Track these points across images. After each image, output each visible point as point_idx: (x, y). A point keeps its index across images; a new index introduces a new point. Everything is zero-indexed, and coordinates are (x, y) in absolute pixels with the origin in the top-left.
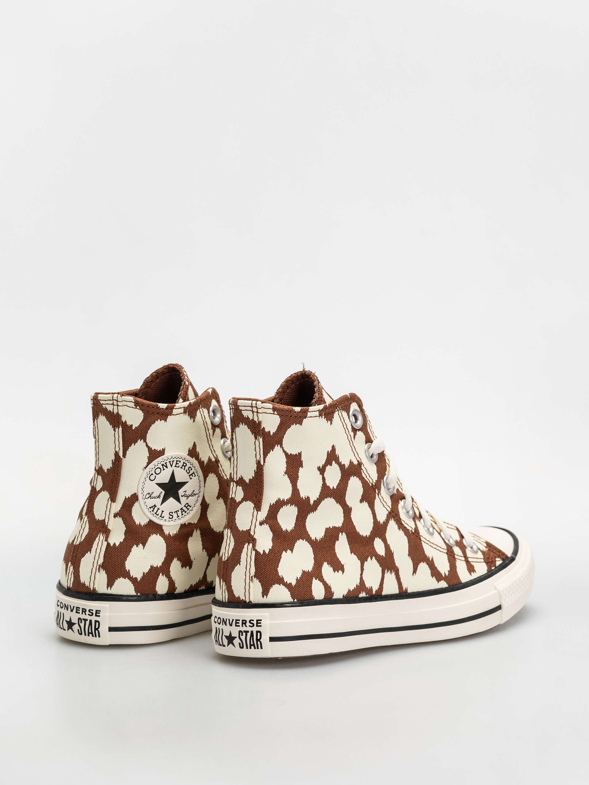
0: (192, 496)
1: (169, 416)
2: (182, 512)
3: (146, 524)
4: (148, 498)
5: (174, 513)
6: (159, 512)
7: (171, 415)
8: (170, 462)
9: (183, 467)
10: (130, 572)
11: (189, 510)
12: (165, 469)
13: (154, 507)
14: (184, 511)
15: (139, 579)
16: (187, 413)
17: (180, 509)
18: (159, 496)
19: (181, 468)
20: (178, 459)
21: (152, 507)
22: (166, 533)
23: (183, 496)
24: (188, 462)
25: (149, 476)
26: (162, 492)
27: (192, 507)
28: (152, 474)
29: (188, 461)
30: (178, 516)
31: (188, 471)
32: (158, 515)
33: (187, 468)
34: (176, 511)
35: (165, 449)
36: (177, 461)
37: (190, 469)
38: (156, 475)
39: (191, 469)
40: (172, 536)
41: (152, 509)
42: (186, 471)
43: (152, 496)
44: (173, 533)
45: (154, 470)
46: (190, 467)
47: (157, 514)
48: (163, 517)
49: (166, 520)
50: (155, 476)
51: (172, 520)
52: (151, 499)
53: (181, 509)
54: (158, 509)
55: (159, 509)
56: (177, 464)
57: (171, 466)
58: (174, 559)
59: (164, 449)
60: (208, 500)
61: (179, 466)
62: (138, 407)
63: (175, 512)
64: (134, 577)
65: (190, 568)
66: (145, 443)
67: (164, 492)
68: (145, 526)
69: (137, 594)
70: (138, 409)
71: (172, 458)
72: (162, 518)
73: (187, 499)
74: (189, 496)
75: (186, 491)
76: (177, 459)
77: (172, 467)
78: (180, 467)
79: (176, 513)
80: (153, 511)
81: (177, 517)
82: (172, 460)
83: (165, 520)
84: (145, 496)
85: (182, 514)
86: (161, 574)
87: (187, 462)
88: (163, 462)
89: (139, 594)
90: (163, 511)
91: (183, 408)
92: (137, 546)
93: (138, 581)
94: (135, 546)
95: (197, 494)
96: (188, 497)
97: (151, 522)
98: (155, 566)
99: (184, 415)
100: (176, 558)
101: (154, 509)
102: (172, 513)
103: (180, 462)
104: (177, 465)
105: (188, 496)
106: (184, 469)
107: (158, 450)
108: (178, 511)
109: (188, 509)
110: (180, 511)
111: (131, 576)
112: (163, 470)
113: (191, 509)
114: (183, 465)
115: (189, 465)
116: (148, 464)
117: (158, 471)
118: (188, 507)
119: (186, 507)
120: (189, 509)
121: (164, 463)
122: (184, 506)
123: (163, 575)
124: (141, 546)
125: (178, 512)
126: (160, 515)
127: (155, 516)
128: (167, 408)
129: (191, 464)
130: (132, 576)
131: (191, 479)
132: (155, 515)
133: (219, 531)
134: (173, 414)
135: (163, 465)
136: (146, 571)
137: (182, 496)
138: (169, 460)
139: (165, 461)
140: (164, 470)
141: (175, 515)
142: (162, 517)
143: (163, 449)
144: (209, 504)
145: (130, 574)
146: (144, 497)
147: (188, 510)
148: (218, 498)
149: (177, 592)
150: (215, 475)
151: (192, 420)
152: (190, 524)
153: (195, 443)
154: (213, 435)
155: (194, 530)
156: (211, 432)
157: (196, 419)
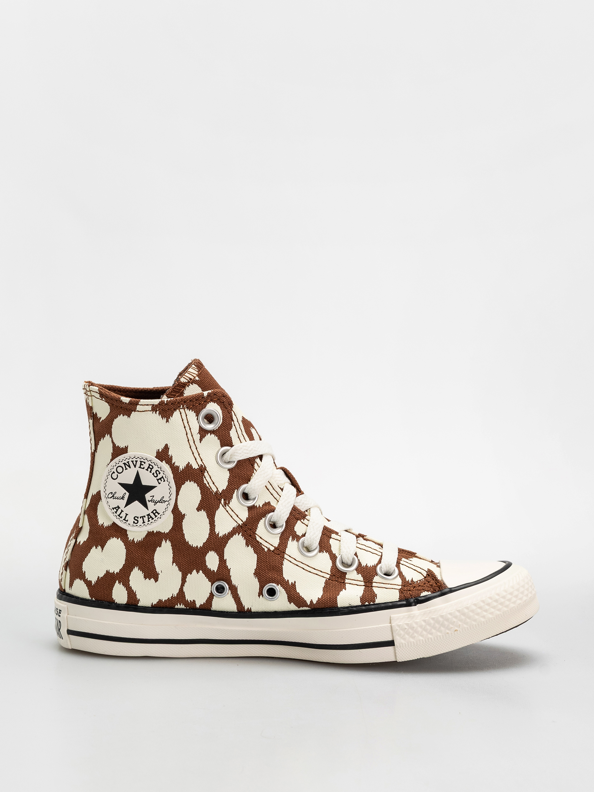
0: (161, 502)
1: (134, 412)
2: (149, 518)
3: (109, 526)
4: (111, 498)
5: (139, 518)
6: (123, 515)
7: (135, 411)
8: (132, 461)
9: (149, 470)
10: (85, 574)
11: (157, 517)
12: (127, 469)
13: (117, 508)
14: (151, 517)
15: (93, 583)
16: (158, 412)
17: (147, 515)
18: (123, 497)
19: (147, 470)
20: (142, 460)
21: (115, 508)
22: (131, 538)
23: (150, 501)
24: (155, 465)
26: (125, 493)
27: (160, 515)
28: (114, 472)
30: (144, 522)
31: (155, 475)
32: (121, 517)
34: (143, 517)
35: (128, 446)
36: (141, 462)
37: (158, 472)
38: (118, 474)
39: (160, 473)
40: (136, 542)
41: (115, 510)
42: (153, 474)
43: (115, 496)
44: (138, 540)
45: (115, 468)
47: (120, 517)
48: (127, 521)
49: (130, 524)
50: (117, 475)
51: (137, 526)
52: (113, 499)
53: (148, 515)
54: (122, 511)
55: (123, 511)
56: (141, 464)
57: (135, 466)
58: (135, 568)
59: (126, 446)
60: (182, 509)
61: (144, 467)
62: (103, 399)
63: (140, 517)
64: (88, 580)
65: (156, 580)
66: (111, 438)
67: (128, 494)
68: (108, 527)
69: (92, 599)
70: (103, 400)
71: (135, 457)
72: (126, 522)
73: (154, 505)
74: (157, 502)
75: (153, 496)
76: (141, 459)
78: (145, 469)
79: (142, 518)
80: (116, 512)
81: (143, 523)
82: (134, 460)
83: (129, 524)
84: (107, 495)
85: (149, 521)
86: (117, 581)
87: (153, 464)
88: (125, 460)
89: (93, 599)
90: (127, 515)
91: (150, 405)
92: (96, 548)
93: (93, 585)
94: (94, 547)
95: (167, 501)
96: (156, 503)
97: (114, 524)
98: (111, 571)
99: (153, 413)
100: (137, 567)
101: (117, 510)
102: (138, 518)
103: (145, 463)
104: (142, 466)
105: (156, 502)
106: (150, 472)
107: (121, 448)
108: (145, 516)
109: (156, 516)
110: (147, 517)
111: (86, 578)
112: (125, 470)
113: (159, 516)
114: (149, 467)
116: (112, 460)
117: (120, 470)
118: (156, 514)
119: (154, 514)
120: (157, 516)
121: (126, 462)
122: (151, 513)
123: (119, 583)
124: (99, 548)
126: (123, 518)
127: (118, 518)
128: (130, 403)
129: (159, 468)
130: (87, 578)
131: (159, 483)
132: (118, 517)
133: (196, 546)
134: (137, 410)
135: (125, 464)
136: (101, 575)
137: (149, 501)
138: (131, 460)
139: (127, 460)
140: (126, 469)
141: (140, 520)
142: (126, 521)
143: (125, 446)
144: (184, 515)
145: (85, 576)
146: (107, 496)
147: (155, 517)
148: (198, 509)
149: (140, 604)
150: (196, 484)
151: (165, 420)
152: (159, 533)
153: (166, 445)
154: (201, 440)
155: (164, 540)
156: (197, 437)
157: (172, 419)
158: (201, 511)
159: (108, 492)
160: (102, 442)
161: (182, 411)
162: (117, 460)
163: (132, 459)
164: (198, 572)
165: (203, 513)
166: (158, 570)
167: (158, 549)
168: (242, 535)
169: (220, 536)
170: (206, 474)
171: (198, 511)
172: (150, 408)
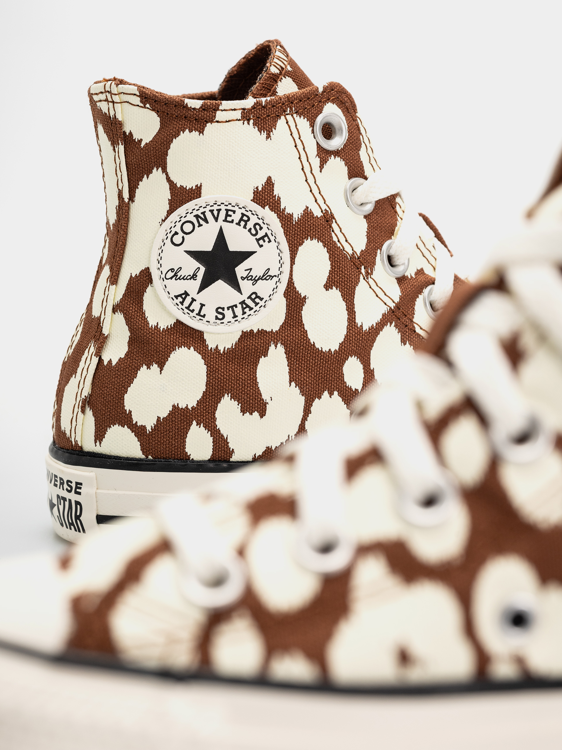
0: (265, 279)
1: (209, 124)
2: (243, 309)
3: (169, 327)
4: (171, 278)
5: (226, 309)
6: (196, 306)
7: (212, 121)
8: (212, 211)
9: (243, 223)
10: (131, 415)
11: (259, 305)
12: (202, 225)
13: (183, 296)
14: (248, 306)
15: (149, 428)
16: (251, 122)
17: (240, 303)
18: (193, 275)
19: (238, 224)
20: (229, 207)
21: (180, 295)
22: (211, 344)
23: (245, 278)
24: (252, 214)
25: (170, 236)
26: (199, 268)
27: (264, 301)
28: (176, 233)
29: (253, 212)
30: (235, 316)
31: (253, 232)
32: (193, 311)
33: (250, 225)
34: (232, 307)
35: (201, 185)
36: (227, 210)
37: (258, 227)
38: (185, 235)
39: (261, 228)
40: (222, 352)
41: (180, 299)
42: (250, 230)
43: (179, 274)
44: (225, 348)
45: (179, 225)
46: (256, 224)
47: (190, 310)
48: (204, 316)
49: (209, 322)
50: (183, 237)
51: (223, 323)
52: (176, 280)
53: (243, 303)
54: (193, 300)
55: (195, 300)
56: (227, 215)
57: (216, 219)
58: (223, 396)
59: (199, 186)
60: (301, 288)
61: (233, 220)
62: (148, 106)
63: (228, 308)
64: (138, 424)
65: (262, 414)
66: (164, 174)
67: (203, 269)
68: (168, 330)
69: (147, 457)
70: (148, 108)
71: (216, 204)
72: (202, 318)
73: (253, 285)
74: (258, 279)
75: (251, 269)
76: (227, 206)
77: (217, 221)
78: (235, 222)
79: (230, 309)
80: (182, 303)
81: (233, 318)
82: (215, 207)
83: (207, 321)
84: (164, 273)
85: (244, 313)
86: (194, 423)
87: (249, 214)
88: (197, 210)
89: (150, 457)
90: (202, 305)
91: (239, 109)
92: (149, 368)
93: (148, 432)
94: (145, 367)
95: (275, 276)
96: (256, 281)
97: (178, 323)
98: (182, 405)
99: (244, 123)
100: (228, 394)
101: (184, 299)
102: (223, 309)
103: (234, 212)
104: (229, 219)
105: (256, 279)
106: (245, 227)
107: (188, 188)
108: (236, 306)
109: (257, 304)
110: (239, 306)
111: (134, 422)
112: (198, 227)
113: (262, 303)
114: (241, 219)
115: (254, 220)
116: (170, 212)
117: (188, 227)
118: (257, 300)
119: (253, 300)
120: (259, 303)
121: (199, 213)
122: (248, 298)
123: (198, 424)
124: (155, 367)
125: (234, 307)
126: (197, 311)
127: (186, 313)
128: (204, 108)
129: (259, 219)
130: (136, 422)
131: (261, 246)
132: (186, 311)
133: (327, 350)
134: (217, 119)
135: (197, 216)
136: (164, 414)
137: (243, 278)
138: (209, 208)
139: (202, 210)
140: (200, 225)
141: (229, 314)
142: (201, 316)
143: (197, 186)
144: (305, 298)
145: (132, 419)
146: (163, 276)
147: (255, 306)
148: (327, 287)
149: (234, 458)
150: (321, 244)
151: (264, 135)
152: (262, 333)
153: (269, 179)
154: (321, 167)
155: (272, 344)
156: (316, 162)
157: (275, 133)
158: (332, 289)
159: (164, 270)
160: (145, 184)
161: (289, 117)
162: (181, 210)
163: (211, 206)
164: (331, 394)
165: (335, 293)
166: (265, 396)
167: (262, 360)
168: (396, 326)
169: (364, 329)
170: (334, 225)
171: (327, 290)
172: (238, 115)
